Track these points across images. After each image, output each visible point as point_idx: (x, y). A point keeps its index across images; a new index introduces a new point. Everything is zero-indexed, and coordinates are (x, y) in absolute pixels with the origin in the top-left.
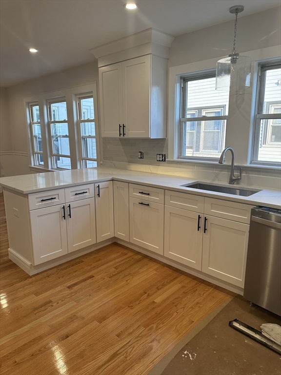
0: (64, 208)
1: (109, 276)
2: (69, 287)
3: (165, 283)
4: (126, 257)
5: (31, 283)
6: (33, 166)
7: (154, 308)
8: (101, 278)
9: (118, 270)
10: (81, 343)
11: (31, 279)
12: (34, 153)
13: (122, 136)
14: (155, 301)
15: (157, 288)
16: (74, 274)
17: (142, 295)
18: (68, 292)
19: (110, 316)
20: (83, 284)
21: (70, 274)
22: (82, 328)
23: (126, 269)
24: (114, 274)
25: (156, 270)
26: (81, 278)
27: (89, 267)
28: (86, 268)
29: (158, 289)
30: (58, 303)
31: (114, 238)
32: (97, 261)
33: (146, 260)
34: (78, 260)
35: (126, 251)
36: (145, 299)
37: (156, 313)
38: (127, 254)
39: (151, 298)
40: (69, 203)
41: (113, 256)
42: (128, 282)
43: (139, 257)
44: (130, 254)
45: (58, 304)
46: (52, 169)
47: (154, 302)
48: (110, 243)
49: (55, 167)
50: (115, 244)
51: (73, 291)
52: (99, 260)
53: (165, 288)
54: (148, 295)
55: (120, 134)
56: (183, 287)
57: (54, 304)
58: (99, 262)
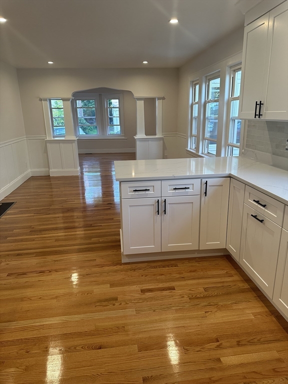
0: (158, 202)
1: (191, 296)
2: (143, 291)
3: (256, 340)
4: (228, 280)
5: (116, 271)
6: (189, 149)
7: (212, 369)
8: (180, 295)
9: (206, 293)
10: (105, 363)
11: (120, 267)
12: (191, 136)
13: (257, 117)
14: (222, 359)
15: (239, 342)
16: (158, 277)
17: (211, 341)
18: (137, 296)
19: (155, 349)
20: (158, 293)
21: (154, 275)
22: (120, 346)
23: (217, 296)
24: (198, 296)
25: (255, 315)
26: (161, 285)
27: (178, 276)
28: (174, 275)
29: (239, 344)
30: (121, 304)
31: (225, 250)
32: (191, 271)
33: (251, 295)
34: (173, 262)
35: (233, 272)
36: (210, 349)
37: (210, 378)
38: (232, 276)
39: (219, 352)
40: (165, 198)
41: (215, 273)
42: (207, 314)
43: (246, 286)
44: (237, 278)
45: (120, 306)
46: (202, 153)
47: (219, 360)
48: (222, 254)
49: (206, 152)
50: (226, 257)
51: (143, 296)
52: (194, 271)
53: (249, 348)
54: (218, 346)
55: (256, 115)
56: (279, 360)
57: (117, 304)
58: (193, 274)
